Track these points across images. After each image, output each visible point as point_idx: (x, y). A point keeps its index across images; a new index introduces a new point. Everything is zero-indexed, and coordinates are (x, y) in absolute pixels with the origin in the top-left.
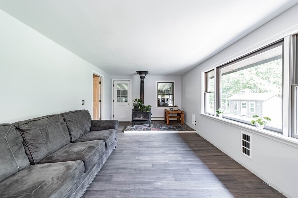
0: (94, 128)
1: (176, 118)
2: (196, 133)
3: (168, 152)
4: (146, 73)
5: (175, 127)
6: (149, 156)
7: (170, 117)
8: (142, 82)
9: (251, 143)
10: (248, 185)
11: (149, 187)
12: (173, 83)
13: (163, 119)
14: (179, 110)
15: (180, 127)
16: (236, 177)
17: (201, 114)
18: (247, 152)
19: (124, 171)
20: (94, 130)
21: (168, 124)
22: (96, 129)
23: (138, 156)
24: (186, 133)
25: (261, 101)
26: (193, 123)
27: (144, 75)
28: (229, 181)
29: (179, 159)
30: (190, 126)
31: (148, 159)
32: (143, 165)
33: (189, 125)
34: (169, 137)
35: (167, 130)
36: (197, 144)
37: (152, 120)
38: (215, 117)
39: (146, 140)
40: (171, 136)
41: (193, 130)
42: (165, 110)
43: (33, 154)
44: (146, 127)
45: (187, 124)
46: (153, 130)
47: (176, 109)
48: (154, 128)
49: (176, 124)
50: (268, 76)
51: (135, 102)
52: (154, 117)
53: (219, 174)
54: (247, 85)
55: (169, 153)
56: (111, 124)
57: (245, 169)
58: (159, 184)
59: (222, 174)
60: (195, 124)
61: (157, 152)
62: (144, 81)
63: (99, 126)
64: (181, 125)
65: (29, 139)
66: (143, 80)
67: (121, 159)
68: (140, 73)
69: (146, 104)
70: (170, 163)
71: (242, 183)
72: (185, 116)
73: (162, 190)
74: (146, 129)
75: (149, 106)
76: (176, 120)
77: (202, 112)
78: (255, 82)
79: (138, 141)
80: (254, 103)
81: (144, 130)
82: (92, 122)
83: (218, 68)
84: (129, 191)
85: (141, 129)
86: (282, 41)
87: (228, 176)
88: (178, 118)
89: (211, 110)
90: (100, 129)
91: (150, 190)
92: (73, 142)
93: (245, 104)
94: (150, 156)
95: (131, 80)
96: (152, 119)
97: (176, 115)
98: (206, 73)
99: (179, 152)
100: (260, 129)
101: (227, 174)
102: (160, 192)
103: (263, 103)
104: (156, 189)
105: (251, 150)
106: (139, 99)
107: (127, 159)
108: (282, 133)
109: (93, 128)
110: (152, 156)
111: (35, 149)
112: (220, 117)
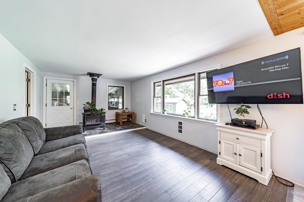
0: (51, 138)
1: (126, 119)
2: (146, 129)
3: (134, 144)
4: (98, 75)
5: (129, 127)
6: (120, 151)
7: (123, 119)
8: (94, 85)
9: (183, 126)
10: (183, 147)
11: (135, 167)
12: (123, 87)
13: (114, 121)
14: (129, 112)
15: (133, 126)
16: (177, 146)
17: (151, 113)
18: (180, 131)
19: (106, 166)
20: (51, 139)
21: (121, 125)
22: (55, 138)
23: (110, 154)
24: (139, 130)
25: (175, 103)
26: (144, 121)
27: (97, 78)
28: (175, 148)
29: (145, 146)
30: (141, 124)
31: (121, 153)
32: (121, 158)
33: (139, 124)
34: (128, 135)
35: (124, 130)
36: (151, 135)
37: (106, 124)
38: (162, 114)
39: (108, 141)
40: (128, 134)
41: (144, 126)
42: (116, 113)
43: (13, 169)
44: (100, 131)
45: (137, 123)
46: (110, 132)
47: (127, 111)
48: (110, 131)
49: (127, 124)
50: (178, 87)
51: (85, 106)
52: (108, 120)
53: (170, 147)
54: (168, 92)
55: (136, 145)
56: (76, 130)
57: (180, 141)
58: (140, 163)
59: (171, 146)
60: (146, 122)
61: (125, 146)
62: (96, 84)
63: (59, 134)
64: (133, 124)
65: (2, 153)
66: (95, 82)
67: (96, 160)
68: (91, 75)
69: (98, 107)
70: (140, 150)
71: (180, 147)
72: (135, 117)
73: (144, 165)
74: (102, 132)
75: (102, 110)
76: (126, 121)
77: (152, 112)
78: (172, 90)
79: (101, 144)
80: (172, 105)
81: (100, 133)
82: (46, 130)
83: (163, 81)
84: (122, 174)
85: (96, 133)
86: (195, 74)
87: (175, 146)
88: (128, 119)
89: (158, 109)
90: (61, 136)
91: (137, 168)
92: (37, 154)
93: (167, 106)
94: (122, 150)
95: (75, 81)
96: (106, 122)
97: (126, 117)
98: (154, 83)
99: (142, 142)
100: (187, 117)
101: (173, 145)
102: (144, 166)
103: (176, 104)
104: (141, 166)
105: (183, 130)
106: (90, 102)
107: (101, 159)
108: (195, 118)
109: (49, 138)
110: (123, 150)
111: (14, 164)
112: (166, 114)
